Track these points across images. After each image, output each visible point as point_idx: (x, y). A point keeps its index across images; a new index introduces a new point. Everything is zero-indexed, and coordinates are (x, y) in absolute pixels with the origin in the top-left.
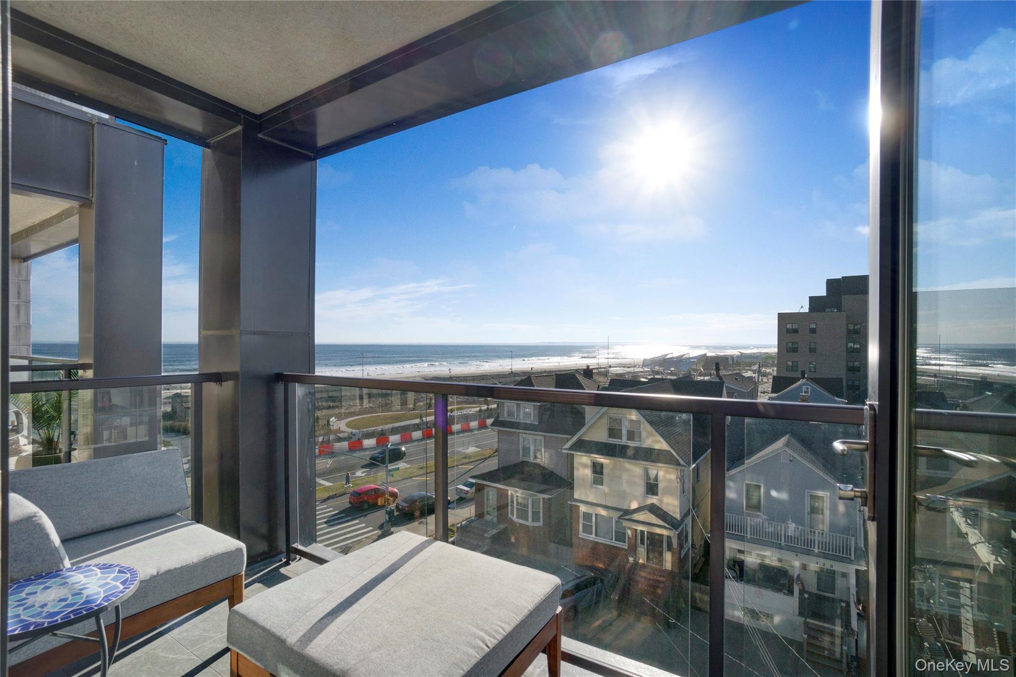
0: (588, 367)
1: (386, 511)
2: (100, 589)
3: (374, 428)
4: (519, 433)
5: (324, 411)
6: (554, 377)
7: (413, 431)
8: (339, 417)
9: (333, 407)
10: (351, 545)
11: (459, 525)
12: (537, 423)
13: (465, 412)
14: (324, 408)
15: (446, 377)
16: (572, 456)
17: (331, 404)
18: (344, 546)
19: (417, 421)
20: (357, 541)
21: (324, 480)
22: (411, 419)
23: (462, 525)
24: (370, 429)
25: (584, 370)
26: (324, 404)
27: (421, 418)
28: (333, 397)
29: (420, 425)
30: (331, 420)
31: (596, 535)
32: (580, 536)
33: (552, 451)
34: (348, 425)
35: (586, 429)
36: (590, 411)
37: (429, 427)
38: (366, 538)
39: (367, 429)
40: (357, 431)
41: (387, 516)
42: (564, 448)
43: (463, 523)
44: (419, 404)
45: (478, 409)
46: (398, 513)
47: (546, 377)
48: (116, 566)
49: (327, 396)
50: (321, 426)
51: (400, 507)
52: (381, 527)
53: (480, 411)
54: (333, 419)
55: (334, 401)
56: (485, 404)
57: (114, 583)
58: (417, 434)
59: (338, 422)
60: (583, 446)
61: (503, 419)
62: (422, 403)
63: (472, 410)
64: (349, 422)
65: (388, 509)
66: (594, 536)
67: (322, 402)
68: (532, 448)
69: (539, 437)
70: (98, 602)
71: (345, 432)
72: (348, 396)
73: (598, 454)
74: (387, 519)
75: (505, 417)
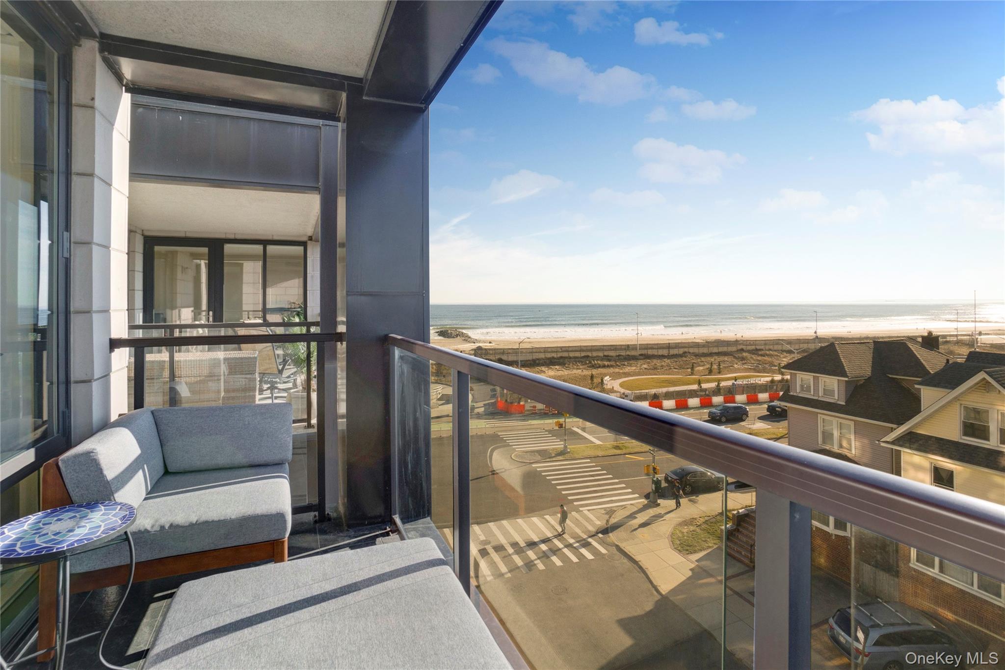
0: (930, 333)
1: (653, 480)
2: (101, 523)
3: (647, 391)
4: (818, 413)
5: (599, 369)
6: (872, 346)
7: (689, 398)
8: (614, 377)
9: (608, 366)
10: (614, 509)
11: (735, 512)
12: (844, 404)
13: (752, 381)
14: (600, 367)
15: (732, 340)
16: (898, 453)
17: (606, 363)
18: (608, 508)
19: (695, 387)
20: (622, 506)
21: (594, 437)
22: (689, 384)
23: (738, 512)
24: (643, 391)
25: (923, 337)
26: (599, 362)
27: (699, 383)
28: (608, 356)
29: (698, 392)
30: (606, 378)
31: (942, 570)
32: (911, 565)
33: (866, 441)
34: (621, 385)
35: (921, 419)
36: (928, 395)
37: (708, 395)
38: (631, 504)
39: (640, 391)
40: (628, 391)
41: (654, 486)
42: (883, 440)
43: (740, 511)
44: (698, 368)
45: (769, 379)
46: (667, 485)
47: (858, 346)
48: (119, 504)
49: (602, 355)
50: (595, 384)
51: (670, 479)
52: (647, 496)
53: (772, 381)
54: (607, 378)
55: (609, 360)
56: (779, 374)
57: (114, 519)
58: (694, 402)
59: (613, 381)
60: (914, 441)
61: (795, 394)
62: (702, 368)
63: (762, 379)
64: (623, 382)
65: (655, 479)
66: (936, 570)
67: (597, 360)
68: (836, 434)
69: (849, 422)
70: (98, 534)
71: (618, 392)
72: (622, 356)
73: (942, 456)
74: (654, 489)
75: (797, 391)
